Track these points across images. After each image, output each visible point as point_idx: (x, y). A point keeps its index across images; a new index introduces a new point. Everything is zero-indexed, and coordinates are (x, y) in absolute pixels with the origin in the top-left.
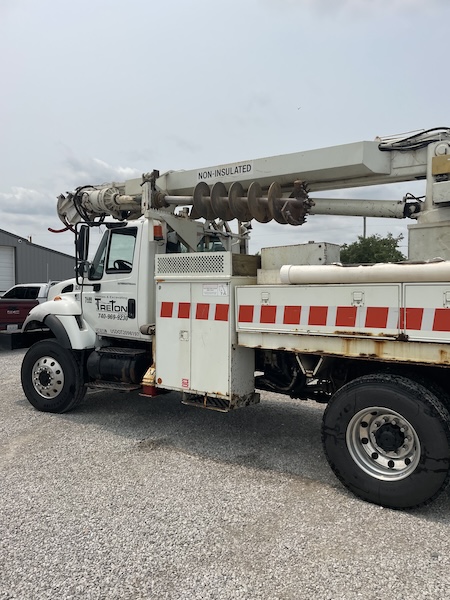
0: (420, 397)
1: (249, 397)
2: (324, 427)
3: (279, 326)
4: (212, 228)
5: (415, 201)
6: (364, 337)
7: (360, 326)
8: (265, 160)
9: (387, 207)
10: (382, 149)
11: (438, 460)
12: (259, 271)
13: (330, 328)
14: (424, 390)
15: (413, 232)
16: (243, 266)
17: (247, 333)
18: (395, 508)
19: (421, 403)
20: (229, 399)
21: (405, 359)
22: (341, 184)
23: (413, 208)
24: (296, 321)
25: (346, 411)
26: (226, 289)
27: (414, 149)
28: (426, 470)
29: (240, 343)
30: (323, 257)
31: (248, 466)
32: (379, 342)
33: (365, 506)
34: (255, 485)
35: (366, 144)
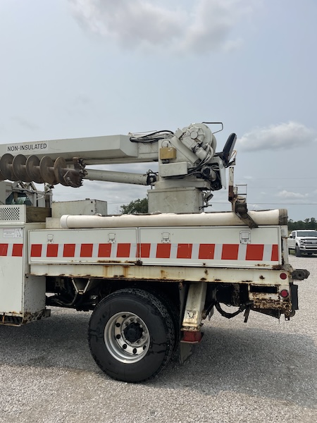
0: (149, 302)
1: (40, 313)
2: (90, 330)
3: (60, 259)
4: (20, 186)
5: (153, 175)
6: (115, 264)
7: (113, 257)
8: (57, 141)
9: (137, 178)
10: (132, 141)
11: (160, 345)
12: (47, 219)
13: (95, 258)
14: (152, 297)
15: (150, 194)
16: (36, 215)
17: (37, 265)
18: (135, 382)
19: (149, 307)
20: (22, 316)
21: (141, 277)
22: (108, 161)
23: (152, 179)
24: (72, 255)
25: (104, 317)
26: (21, 232)
27: (151, 142)
28: (153, 352)
29: (32, 273)
30: (94, 210)
31: (36, 366)
32: (126, 267)
33: (115, 383)
34: (37, 380)
35: (122, 137)
